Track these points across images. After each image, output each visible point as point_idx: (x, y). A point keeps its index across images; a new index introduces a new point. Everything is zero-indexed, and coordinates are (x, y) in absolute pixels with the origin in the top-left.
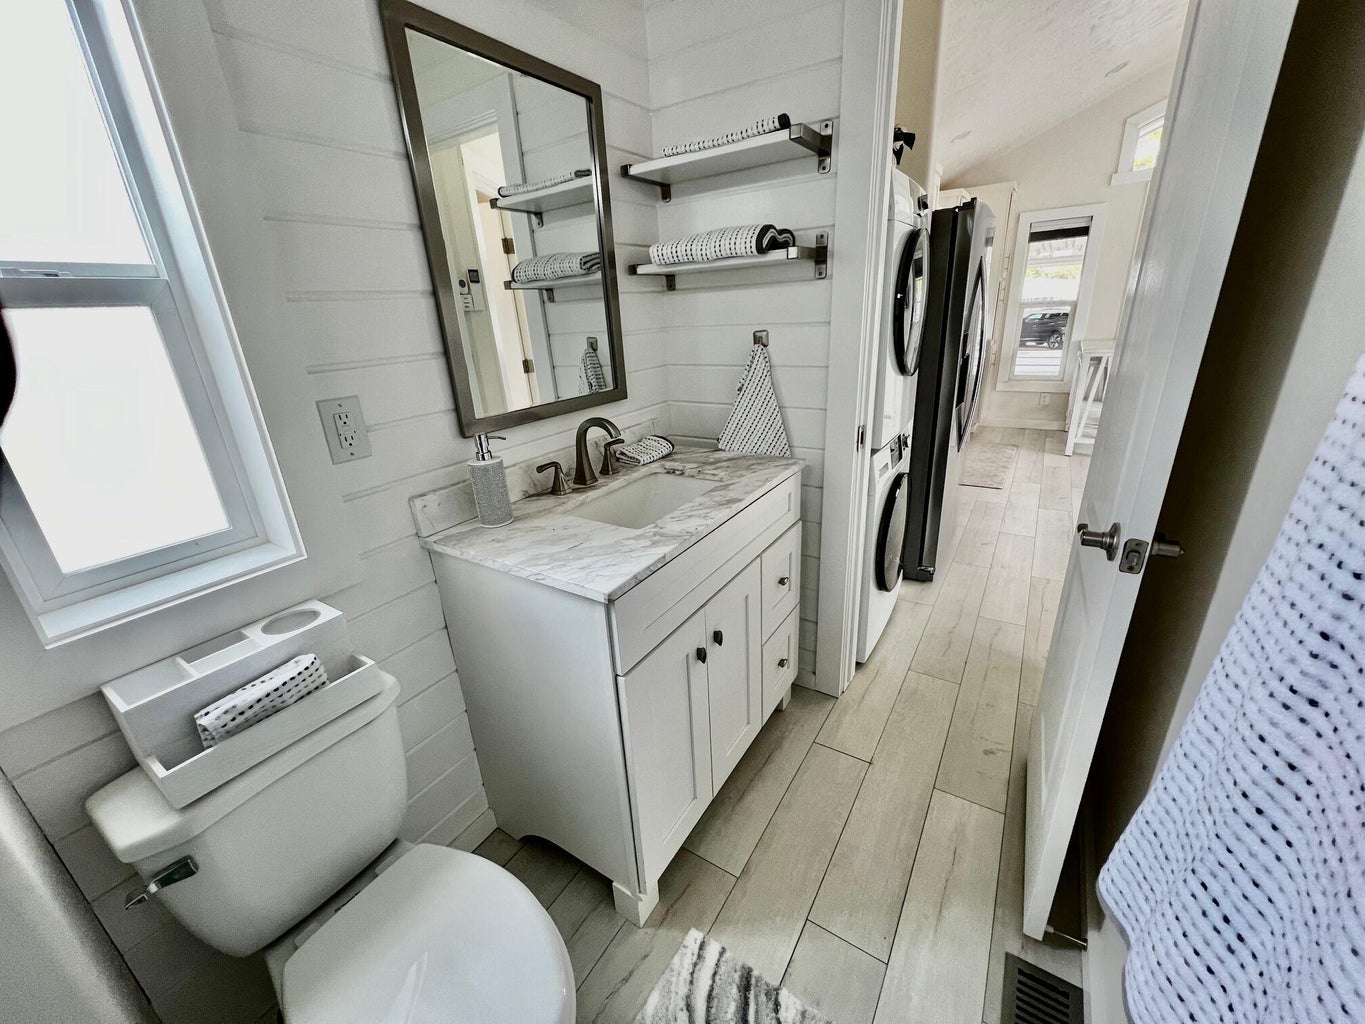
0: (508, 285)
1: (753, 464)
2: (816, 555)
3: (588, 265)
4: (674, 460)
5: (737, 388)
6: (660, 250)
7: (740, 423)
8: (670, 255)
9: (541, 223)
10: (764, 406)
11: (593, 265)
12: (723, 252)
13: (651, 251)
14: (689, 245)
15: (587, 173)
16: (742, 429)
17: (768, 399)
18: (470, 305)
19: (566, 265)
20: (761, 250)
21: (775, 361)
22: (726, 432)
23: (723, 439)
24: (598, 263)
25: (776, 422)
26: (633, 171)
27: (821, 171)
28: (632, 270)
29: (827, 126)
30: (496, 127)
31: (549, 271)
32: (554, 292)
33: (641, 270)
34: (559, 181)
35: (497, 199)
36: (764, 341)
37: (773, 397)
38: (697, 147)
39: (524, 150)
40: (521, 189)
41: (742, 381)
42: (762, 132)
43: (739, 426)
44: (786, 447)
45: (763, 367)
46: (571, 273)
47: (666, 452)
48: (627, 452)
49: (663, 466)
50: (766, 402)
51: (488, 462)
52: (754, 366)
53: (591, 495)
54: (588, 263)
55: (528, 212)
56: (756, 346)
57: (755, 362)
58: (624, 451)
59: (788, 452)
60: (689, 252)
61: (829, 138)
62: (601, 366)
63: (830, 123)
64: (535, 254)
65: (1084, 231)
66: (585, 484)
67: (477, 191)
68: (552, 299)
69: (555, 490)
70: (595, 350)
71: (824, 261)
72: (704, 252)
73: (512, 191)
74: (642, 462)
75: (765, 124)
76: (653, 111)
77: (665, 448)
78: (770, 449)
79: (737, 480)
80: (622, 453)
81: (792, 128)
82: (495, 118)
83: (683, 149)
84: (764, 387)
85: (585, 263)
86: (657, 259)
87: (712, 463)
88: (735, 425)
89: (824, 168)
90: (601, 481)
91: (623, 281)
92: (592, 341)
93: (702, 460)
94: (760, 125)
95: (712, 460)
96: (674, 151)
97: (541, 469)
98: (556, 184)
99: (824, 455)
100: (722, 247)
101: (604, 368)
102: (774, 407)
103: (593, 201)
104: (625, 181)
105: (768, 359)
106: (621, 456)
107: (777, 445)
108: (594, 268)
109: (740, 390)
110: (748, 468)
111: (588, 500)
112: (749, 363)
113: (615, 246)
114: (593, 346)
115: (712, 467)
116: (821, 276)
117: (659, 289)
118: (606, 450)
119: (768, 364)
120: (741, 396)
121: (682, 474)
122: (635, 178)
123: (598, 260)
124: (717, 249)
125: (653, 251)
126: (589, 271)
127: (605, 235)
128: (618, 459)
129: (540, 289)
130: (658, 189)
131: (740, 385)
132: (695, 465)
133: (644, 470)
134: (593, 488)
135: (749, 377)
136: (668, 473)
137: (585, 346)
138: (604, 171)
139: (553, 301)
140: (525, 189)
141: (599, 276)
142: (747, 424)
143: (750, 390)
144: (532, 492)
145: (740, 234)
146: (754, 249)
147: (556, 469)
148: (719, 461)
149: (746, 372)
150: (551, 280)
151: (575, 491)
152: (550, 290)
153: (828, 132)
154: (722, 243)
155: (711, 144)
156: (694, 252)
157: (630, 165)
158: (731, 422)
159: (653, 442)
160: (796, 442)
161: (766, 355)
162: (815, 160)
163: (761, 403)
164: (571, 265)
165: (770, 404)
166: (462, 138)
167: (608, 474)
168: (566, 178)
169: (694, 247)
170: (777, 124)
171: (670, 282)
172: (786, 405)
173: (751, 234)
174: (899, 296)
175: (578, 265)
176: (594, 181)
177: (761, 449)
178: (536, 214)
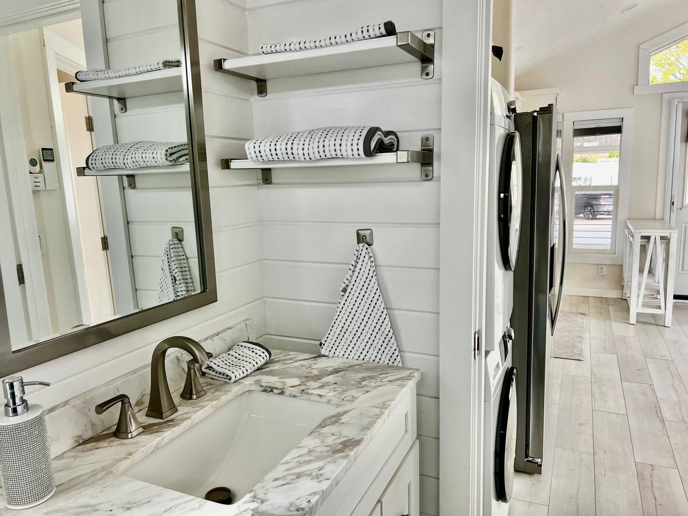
0: (81, 172)
1: (364, 379)
2: (434, 475)
3: (174, 156)
4: (271, 373)
5: (341, 289)
6: (257, 146)
7: (345, 327)
8: (269, 153)
9: (124, 108)
10: (371, 308)
11: (180, 157)
12: (327, 153)
13: (246, 147)
14: (290, 143)
15: (177, 64)
16: (348, 333)
17: (375, 301)
18: (42, 184)
19: (149, 155)
20: (368, 153)
21: (381, 261)
22: (330, 337)
23: (327, 344)
24: (187, 155)
25: (384, 325)
26: (227, 65)
27: (424, 77)
28: (225, 164)
29: (429, 35)
30: (79, 13)
31: (130, 161)
32: (136, 178)
33: (234, 164)
34: (145, 69)
35: (73, 83)
36: (368, 240)
37: (381, 299)
38: (297, 47)
39: (107, 38)
40: (101, 75)
41: (347, 282)
42: (367, 37)
43: (344, 331)
44: (397, 353)
45: (369, 267)
46: (154, 164)
47: (261, 362)
48: (215, 367)
49: (258, 382)
50: (373, 304)
51: (23, 418)
52: (359, 266)
53: (168, 434)
54: (174, 155)
55: (110, 97)
56: (361, 245)
57: (360, 262)
58: (212, 365)
59: (399, 359)
60: (289, 151)
61: (432, 46)
62: (187, 258)
63: (432, 33)
64: (116, 140)
65: (617, 130)
66: (162, 419)
67: (58, 70)
68: (132, 186)
69: (120, 431)
70: (180, 240)
71: (430, 164)
72: (306, 152)
73: (91, 76)
74: (233, 379)
75: (370, 29)
76: (249, 10)
77: (260, 357)
78: (379, 356)
79: (349, 406)
80: (209, 368)
81: (398, 35)
82: (78, 5)
83: (282, 48)
84: (370, 288)
85: (171, 154)
86: (254, 155)
87: (317, 378)
88: (340, 328)
89: (427, 74)
90: (182, 410)
91: (214, 173)
92: (177, 231)
93: (304, 372)
94: (365, 30)
95: (315, 372)
96: (273, 49)
97: (102, 408)
98: (141, 73)
99: (438, 362)
100: (326, 148)
101: (190, 260)
102: (381, 309)
103: (182, 90)
104: (219, 75)
105: (373, 259)
106: (207, 371)
107: (386, 351)
108: (181, 160)
109: (344, 290)
110: (359, 384)
111: (163, 443)
112: (354, 263)
113: (206, 139)
114: (178, 236)
115: (318, 384)
116: (427, 177)
117: (254, 182)
118: (189, 369)
119: (373, 264)
120: (345, 297)
121: (282, 393)
122: (229, 72)
123: (186, 152)
124: (321, 149)
125: (249, 147)
126: (175, 162)
127: (194, 125)
128: (204, 374)
129: (120, 176)
130: (254, 85)
131: (344, 285)
132: (296, 381)
133: (236, 389)
134: (171, 423)
135: (354, 278)
136: (265, 391)
137: (169, 236)
138: (195, 63)
139: (134, 188)
140: (106, 75)
141: (187, 167)
142: (353, 328)
143: (355, 291)
144: (88, 435)
145: (345, 135)
146: (361, 152)
147: (123, 404)
148: (324, 373)
149: (350, 273)
150: (132, 169)
151: (147, 429)
152: (131, 177)
153: (430, 41)
154: (326, 144)
155: (313, 45)
156: (295, 151)
157: (224, 60)
158: (335, 326)
159: (246, 351)
160: (406, 346)
161: (371, 254)
162: (417, 66)
163: (367, 306)
164: (155, 155)
165: (377, 307)
166: (44, 21)
167: (191, 398)
168: (153, 67)
169: (295, 146)
170: (383, 31)
171: (266, 176)
172: (394, 306)
173: (357, 136)
174: (502, 195)
175: (164, 157)
176: (184, 72)
177: (369, 355)
178: (119, 99)
